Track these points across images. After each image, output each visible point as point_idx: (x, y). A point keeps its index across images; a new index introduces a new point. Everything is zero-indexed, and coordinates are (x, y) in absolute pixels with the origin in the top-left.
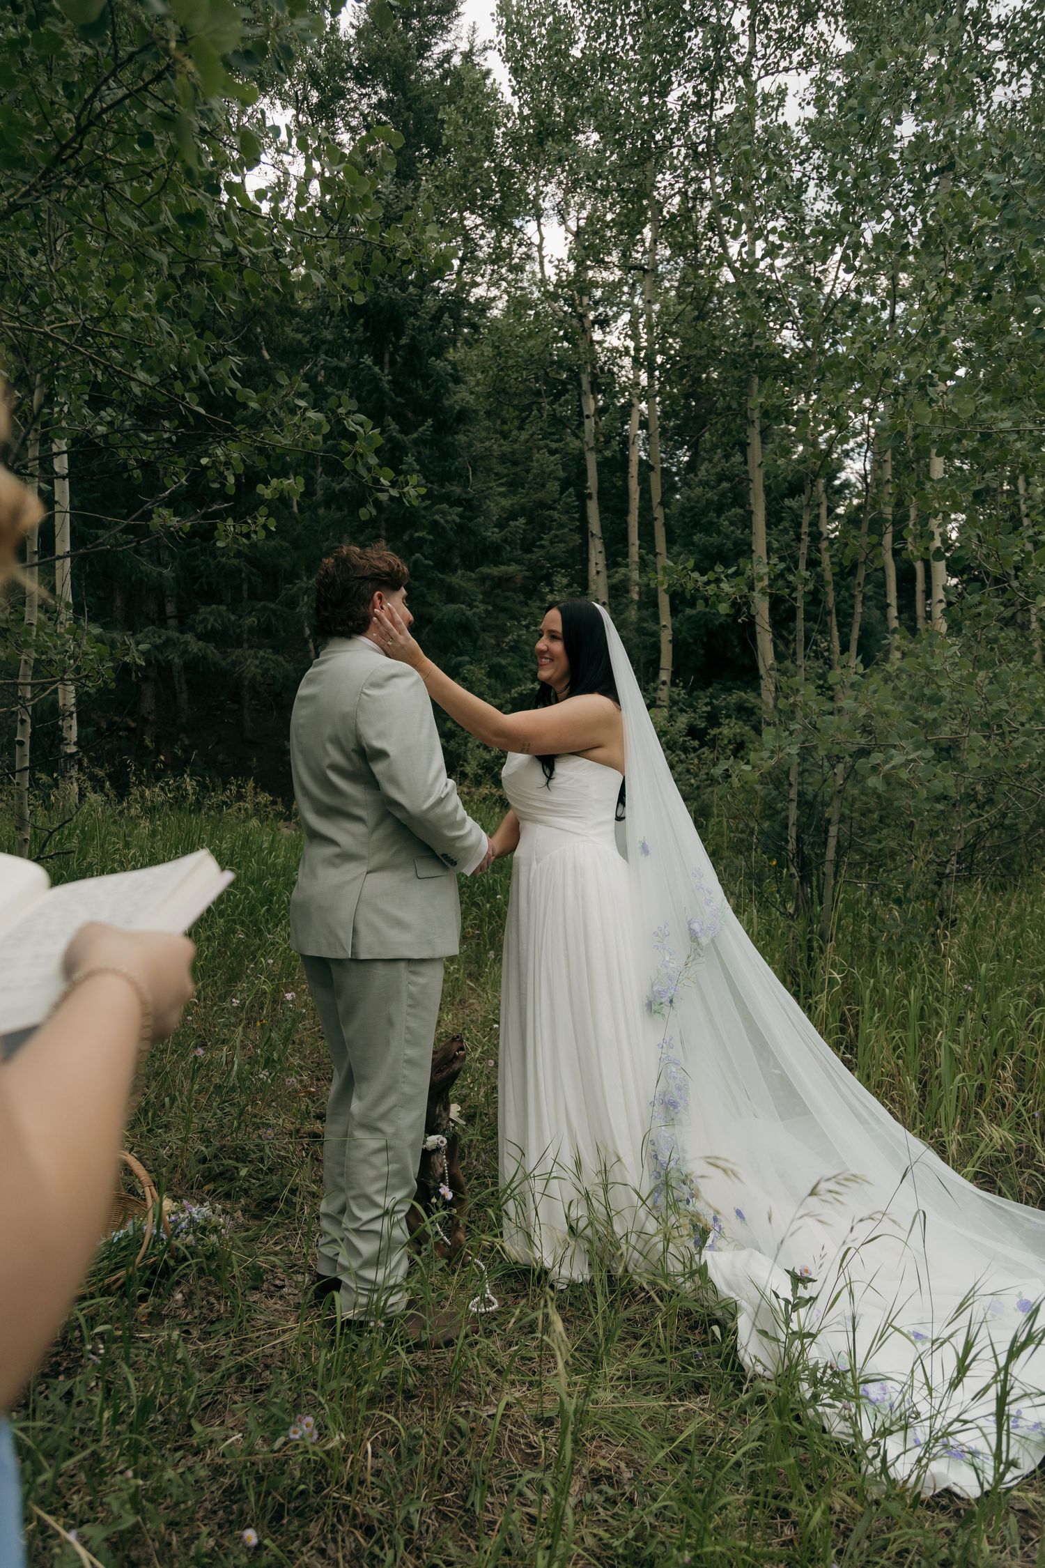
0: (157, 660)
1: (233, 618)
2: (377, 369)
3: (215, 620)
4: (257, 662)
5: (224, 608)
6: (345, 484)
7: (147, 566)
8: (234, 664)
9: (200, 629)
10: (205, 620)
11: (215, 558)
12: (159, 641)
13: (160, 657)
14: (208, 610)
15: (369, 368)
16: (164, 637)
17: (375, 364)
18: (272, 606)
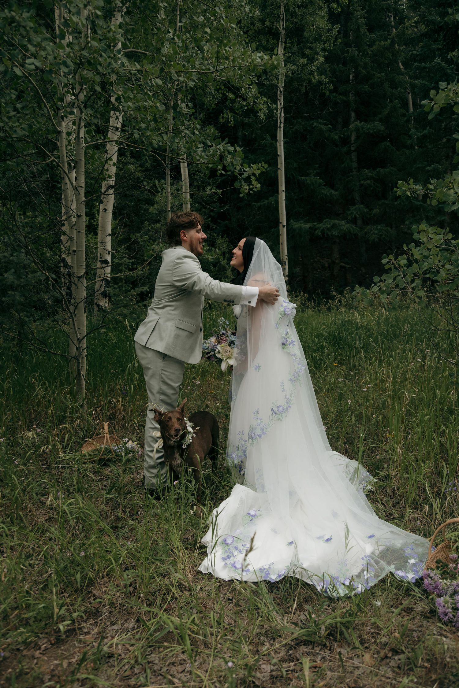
0: (327, 235)
1: (365, 210)
2: (443, 64)
3: (357, 213)
4: (376, 232)
5: (362, 206)
6: (426, 132)
7: (326, 191)
8: (366, 233)
9: (349, 218)
10: (352, 213)
11: (360, 181)
12: (329, 226)
13: (329, 233)
14: (354, 208)
15: (439, 64)
16: (331, 224)
17: (442, 62)
18: (387, 202)
